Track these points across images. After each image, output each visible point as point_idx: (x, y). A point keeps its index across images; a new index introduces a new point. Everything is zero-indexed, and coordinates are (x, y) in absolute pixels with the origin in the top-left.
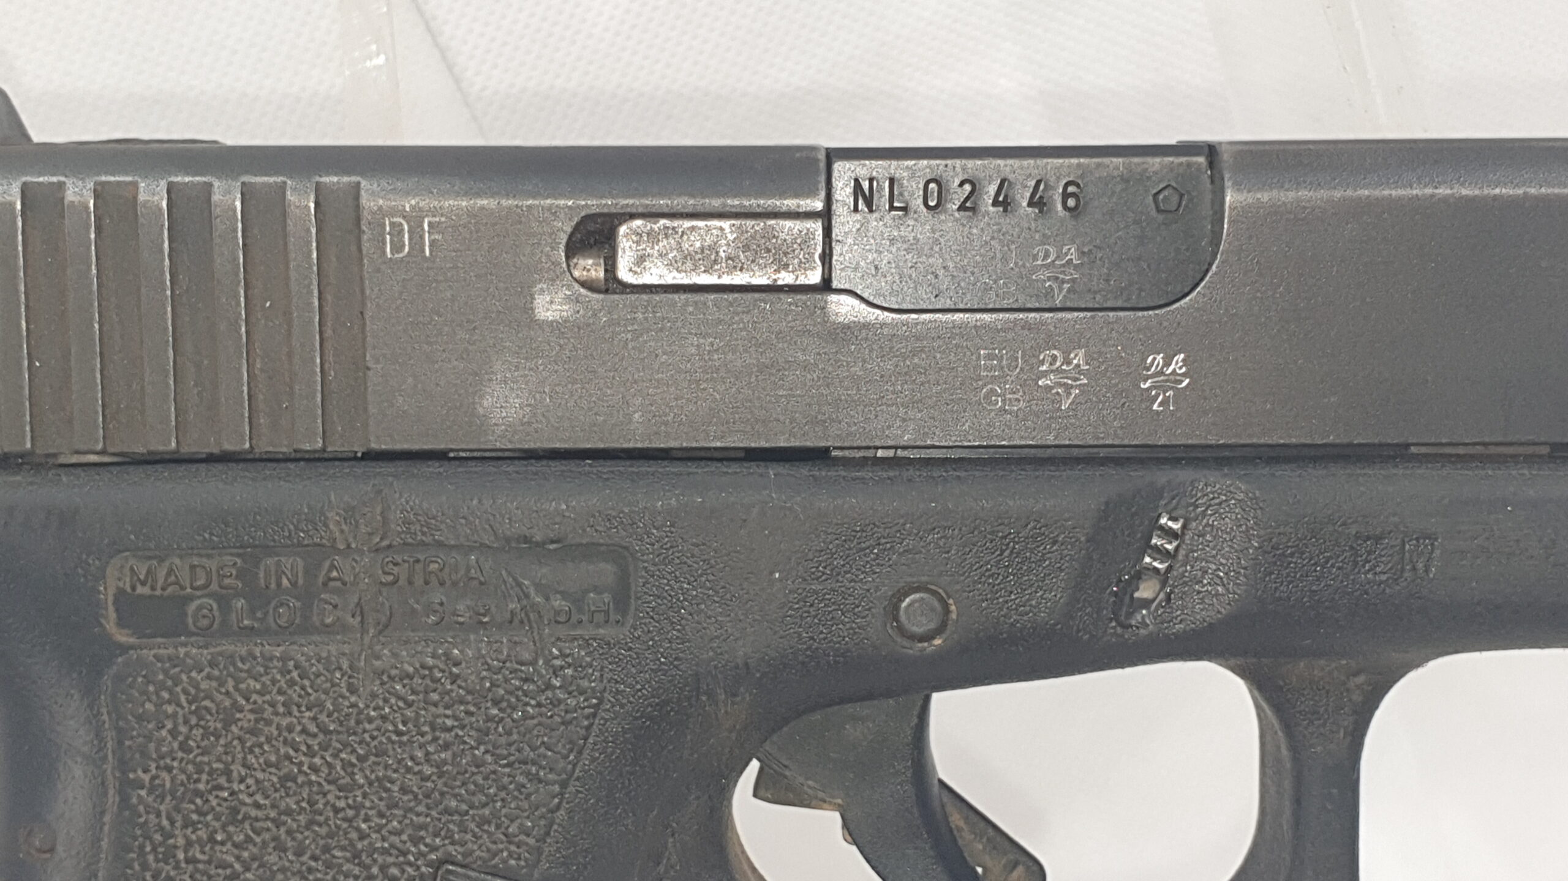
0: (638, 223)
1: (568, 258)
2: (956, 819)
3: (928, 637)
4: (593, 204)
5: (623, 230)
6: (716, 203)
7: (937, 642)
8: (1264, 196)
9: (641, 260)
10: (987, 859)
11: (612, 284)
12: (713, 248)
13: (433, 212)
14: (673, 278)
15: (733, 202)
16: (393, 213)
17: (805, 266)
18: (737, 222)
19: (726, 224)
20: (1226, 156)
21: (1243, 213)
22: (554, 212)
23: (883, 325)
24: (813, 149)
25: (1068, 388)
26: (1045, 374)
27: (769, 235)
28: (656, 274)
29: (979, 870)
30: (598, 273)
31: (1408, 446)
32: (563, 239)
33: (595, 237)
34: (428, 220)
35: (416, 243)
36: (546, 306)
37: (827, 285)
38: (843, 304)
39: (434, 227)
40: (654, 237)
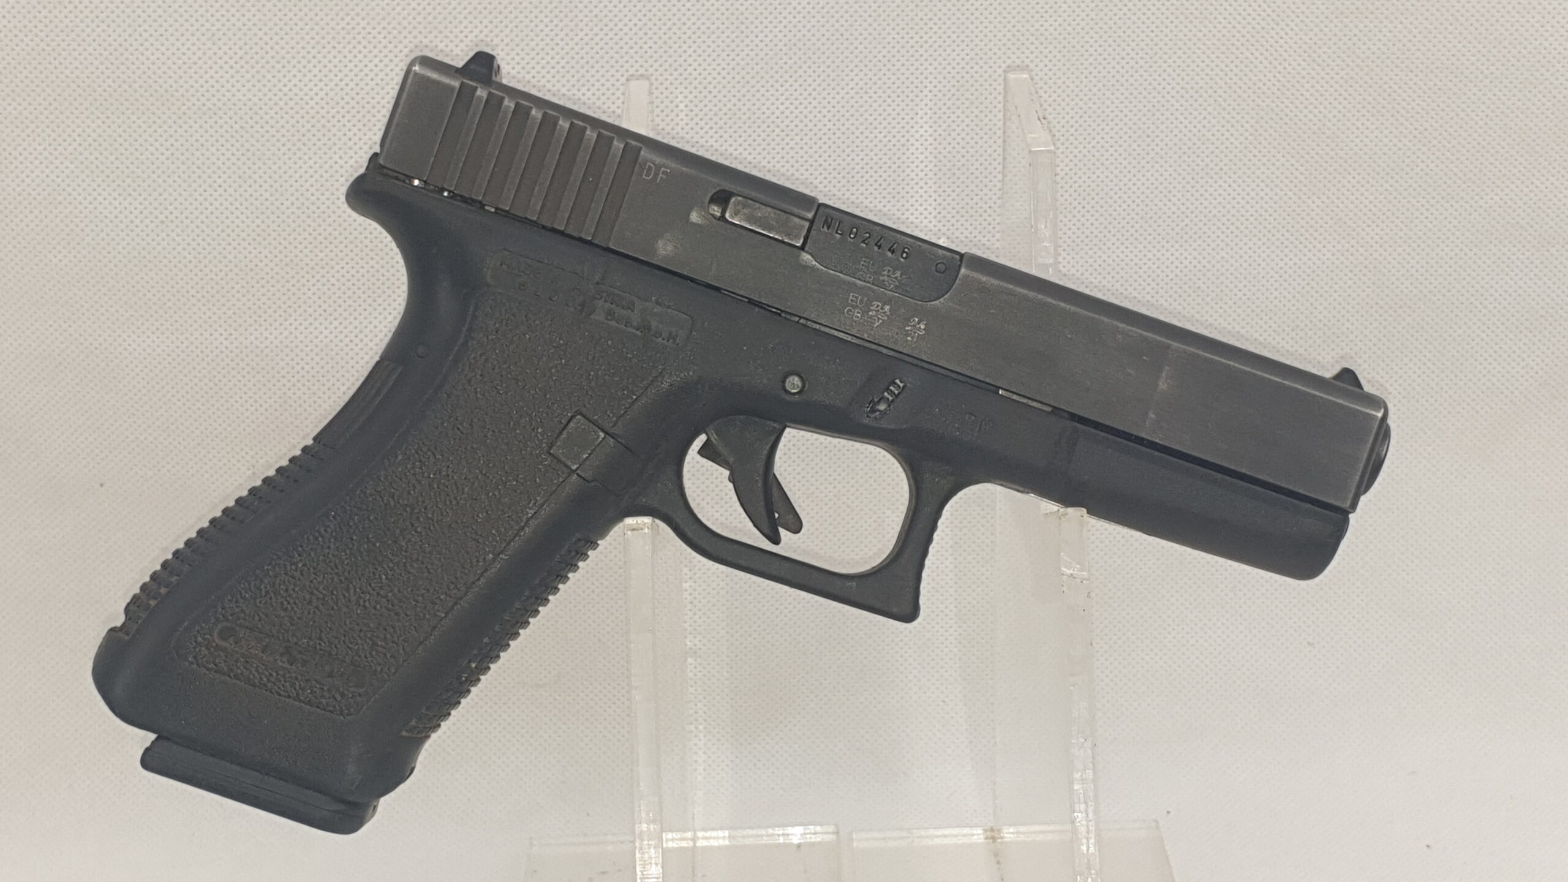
0: (741, 198)
1: (709, 203)
3: (793, 394)
4: (726, 186)
5: (734, 199)
7: (796, 397)
8: (974, 276)
9: (736, 213)
11: (721, 218)
12: (765, 218)
13: (667, 166)
14: (744, 224)
16: (652, 159)
17: (797, 238)
18: (777, 211)
19: (773, 210)
21: (966, 278)
22: (711, 184)
23: (819, 270)
24: (814, 199)
25: (879, 319)
26: (872, 310)
27: (788, 220)
28: (739, 220)
29: (777, 515)
30: (718, 212)
31: (999, 388)
32: (711, 194)
33: (722, 198)
34: (663, 169)
35: (656, 174)
36: (695, 217)
37: (802, 248)
38: (806, 257)
39: (663, 173)
40: (745, 206)
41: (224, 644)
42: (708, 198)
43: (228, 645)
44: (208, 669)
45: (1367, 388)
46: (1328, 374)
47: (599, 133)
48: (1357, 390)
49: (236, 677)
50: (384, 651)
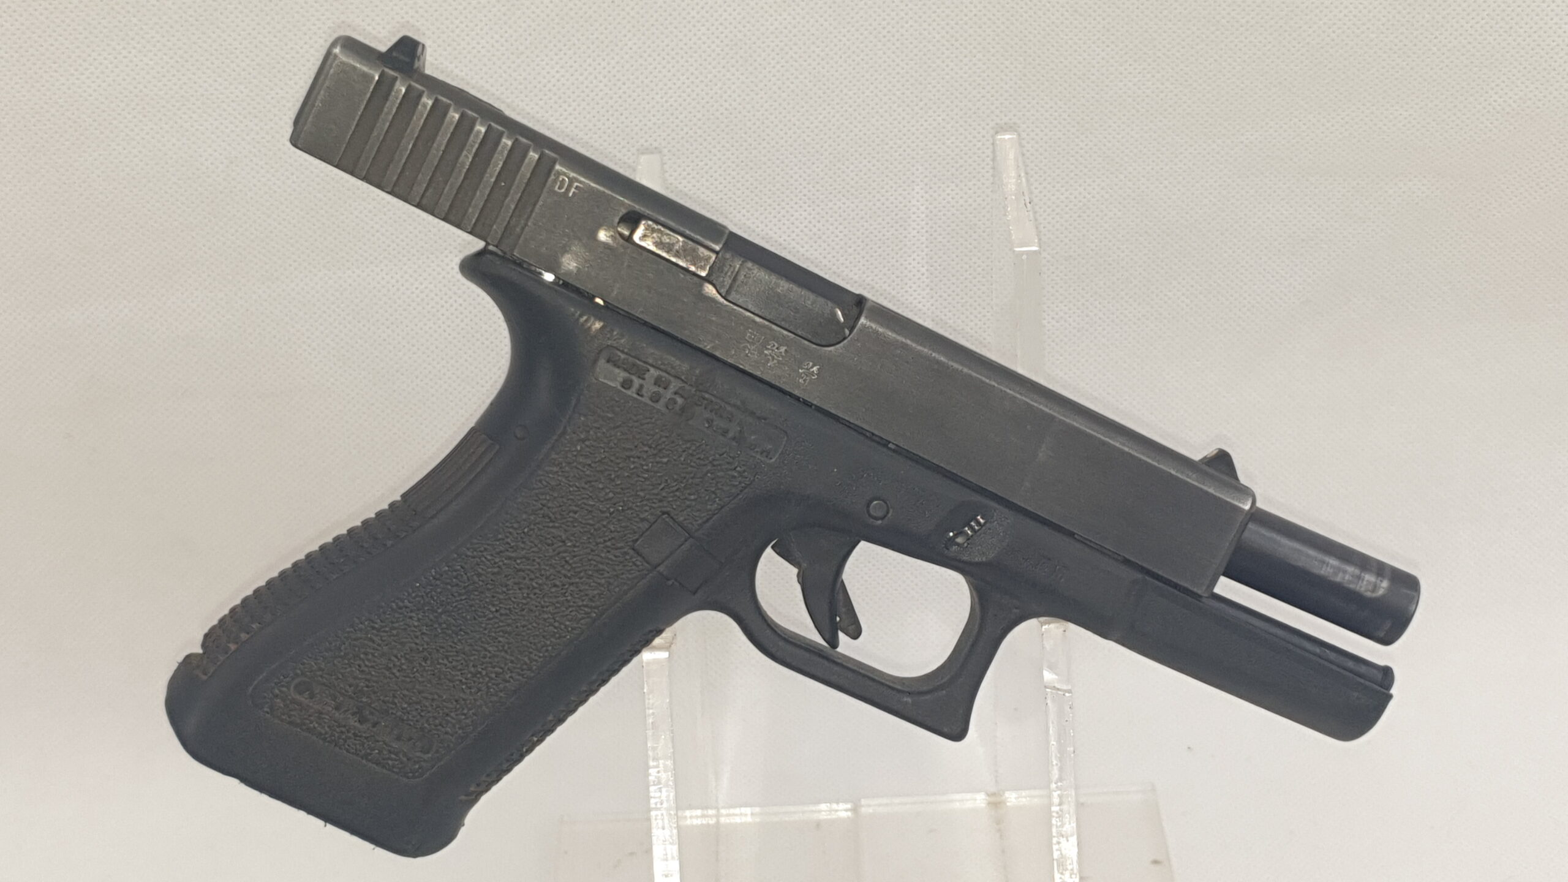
0: (650, 223)
1: (619, 223)
2: (841, 597)
3: (876, 519)
4: (638, 207)
5: (643, 222)
6: (682, 229)
7: (880, 522)
8: (874, 326)
9: (644, 236)
10: (844, 616)
11: (629, 239)
12: (673, 245)
13: (580, 182)
14: (653, 248)
15: (688, 232)
16: (565, 174)
17: (703, 268)
18: (686, 240)
19: (681, 239)
20: (868, 305)
21: (864, 326)
22: (623, 204)
23: (720, 303)
24: (725, 227)
25: (773, 358)
26: (768, 349)
27: (694, 250)
28: (649, 244)
29: (838, 619)
30: (626, 233)
32: (621, 214)
33: (632, 220)
34: (576, 184)
35: (568, 190)
36: (603, 236)
37: (706, 279)
38: (710, 290)
39: (577, 187)
40: (653, 231)
41: (298, 697)
42: (617, 220)
43: (303, 699)
44: (282, 720)
45: (1243, 479)
46: (1197, 456)
47: (517, 140)
48: (1233, 482)
49: (309, 730)
50: (454, 721)
